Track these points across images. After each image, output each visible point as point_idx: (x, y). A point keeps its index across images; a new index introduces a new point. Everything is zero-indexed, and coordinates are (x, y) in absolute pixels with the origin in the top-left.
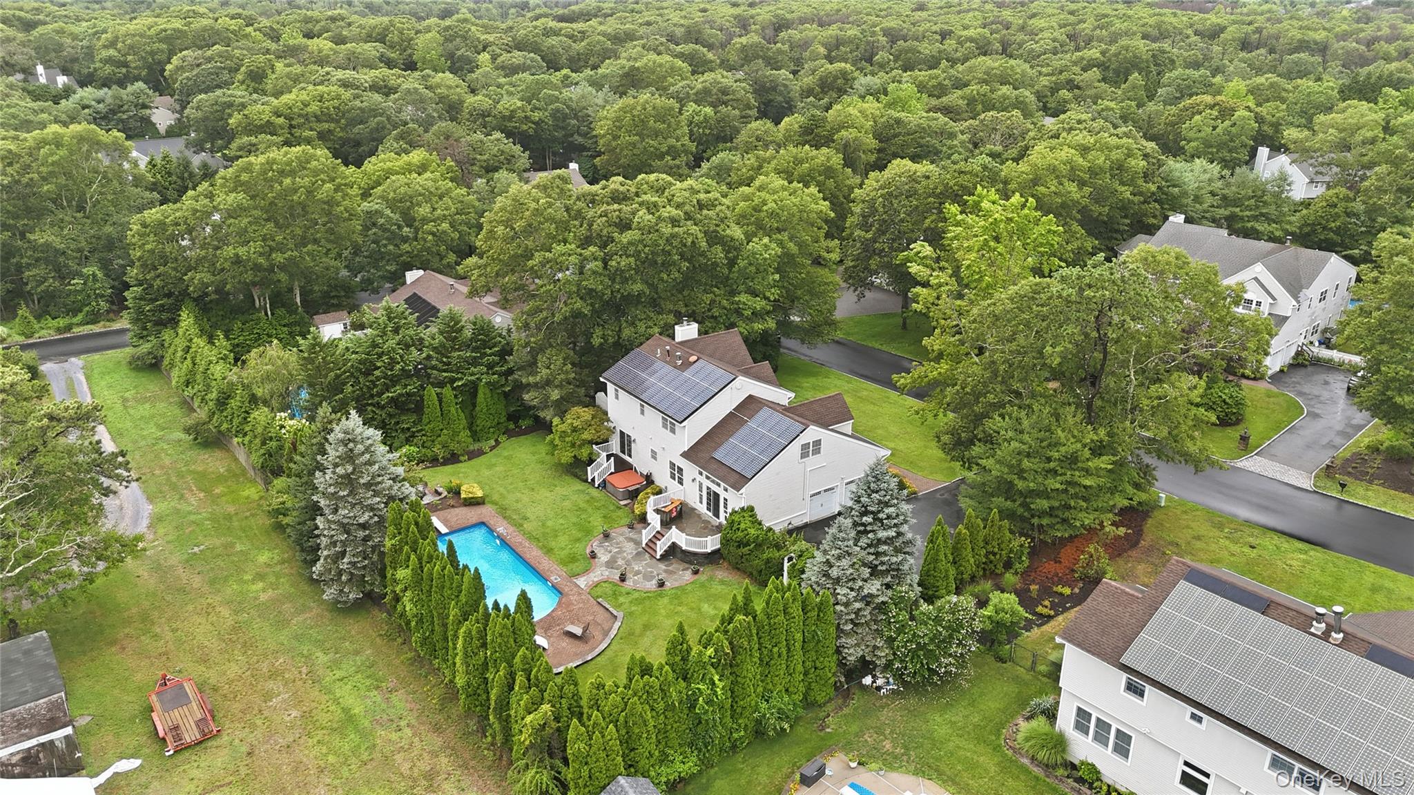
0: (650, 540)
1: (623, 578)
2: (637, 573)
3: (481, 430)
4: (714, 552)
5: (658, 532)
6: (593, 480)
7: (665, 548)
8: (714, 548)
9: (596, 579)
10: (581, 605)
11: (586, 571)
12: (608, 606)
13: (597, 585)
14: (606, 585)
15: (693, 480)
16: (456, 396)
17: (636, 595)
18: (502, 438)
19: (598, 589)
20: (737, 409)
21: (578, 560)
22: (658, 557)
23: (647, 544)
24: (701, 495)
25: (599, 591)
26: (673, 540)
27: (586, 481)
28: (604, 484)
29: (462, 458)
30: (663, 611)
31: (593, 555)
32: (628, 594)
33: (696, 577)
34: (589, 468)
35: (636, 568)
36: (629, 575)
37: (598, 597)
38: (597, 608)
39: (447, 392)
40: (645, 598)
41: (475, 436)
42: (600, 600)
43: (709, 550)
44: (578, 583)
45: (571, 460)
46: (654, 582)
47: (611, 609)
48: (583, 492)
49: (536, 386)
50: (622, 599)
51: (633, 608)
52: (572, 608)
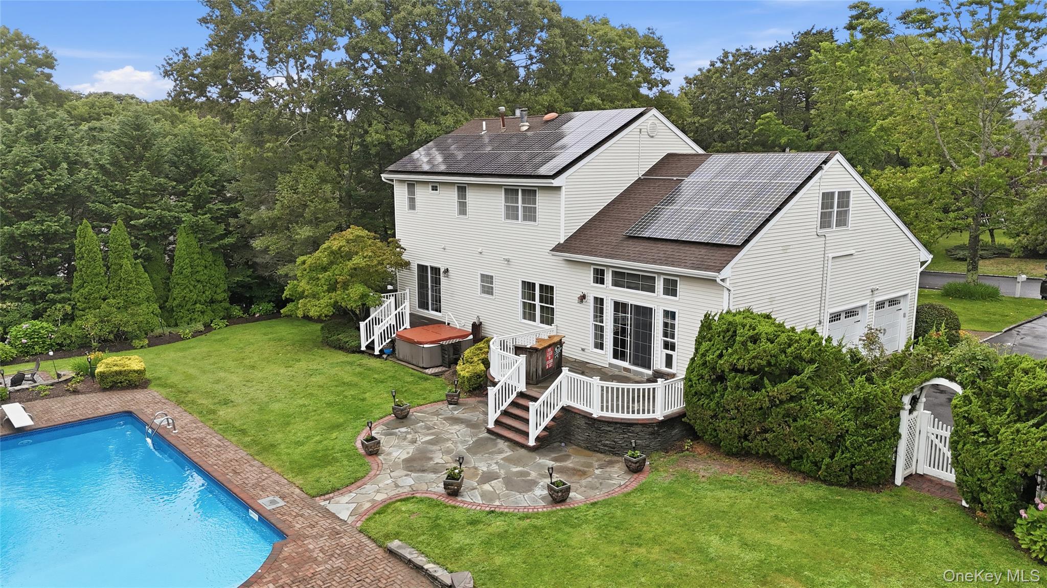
0: (505, 413)
1: (453, 487)
2: (488, 477)
3: (180, 305)
4: (670, 422)
5: (521, 395)
6: (371, 347)
7: (546, 422)
8: (668, 412)
9: (380, 497)
10: (338, 563)
11: (354, 481)
12: (420, 560)
13: (383, 509)
14: (410, 506)
15: (583, 298)
16: (135, 246)
17: (498, 525)
18: (218, 323)
19: (388, 518)
20: (651, 172)
21: (335, 460)
22: (532, 442)
23: (497, 422)
24: (599, 330)
25: (391, 521)
26: (565, 402)
27: (357, 350)
28: (390, 351)
29: (136, 343)
30: (591, 561)
31: (372, 448)
32: (473, 522)
33: (642, 478)
34: (362, 325)
35: (483, 467)
36: (468, 482)
37: (387, 536)
38: (387, 567)
39: (118, 231)
40: (525, 532)
41: (168, 313)
42: (395, 544)
43: (659, 414)
44: (332, 507)
45: (329, 311)
46: (541, 491)
47: (429, 566)
48: (351, 364)
49: (273, 227)
50: (458, 538)
51: (498, 560)
52: (307, 571)
